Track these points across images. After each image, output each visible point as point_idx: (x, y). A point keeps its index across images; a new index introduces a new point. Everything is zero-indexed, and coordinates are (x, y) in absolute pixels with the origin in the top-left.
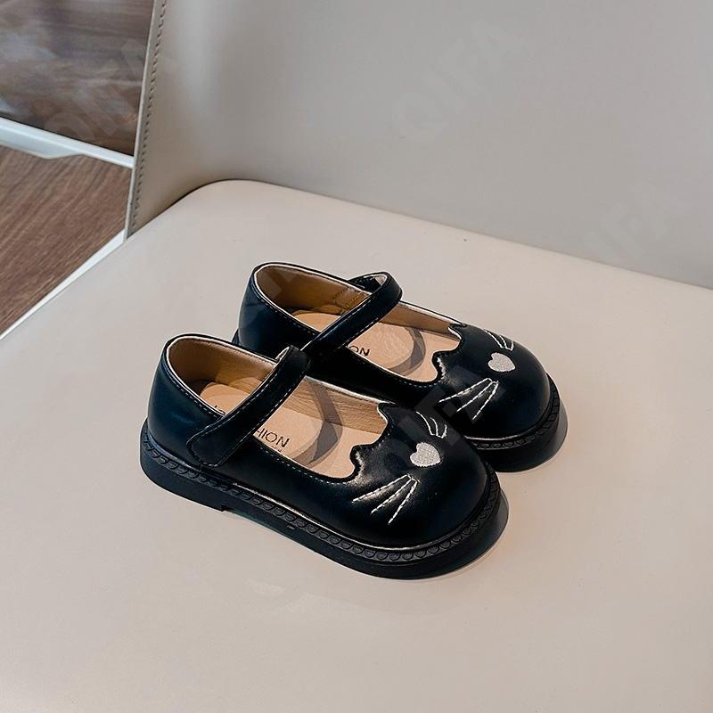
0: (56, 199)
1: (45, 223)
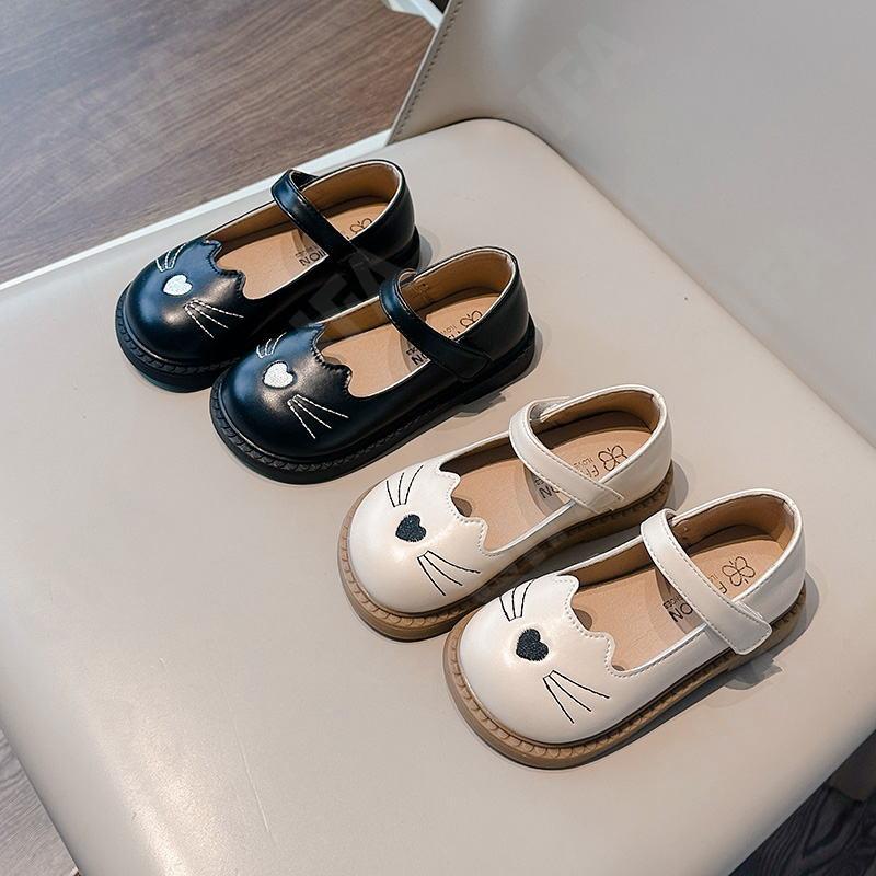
0: (373, 59)
1: (347, 83)
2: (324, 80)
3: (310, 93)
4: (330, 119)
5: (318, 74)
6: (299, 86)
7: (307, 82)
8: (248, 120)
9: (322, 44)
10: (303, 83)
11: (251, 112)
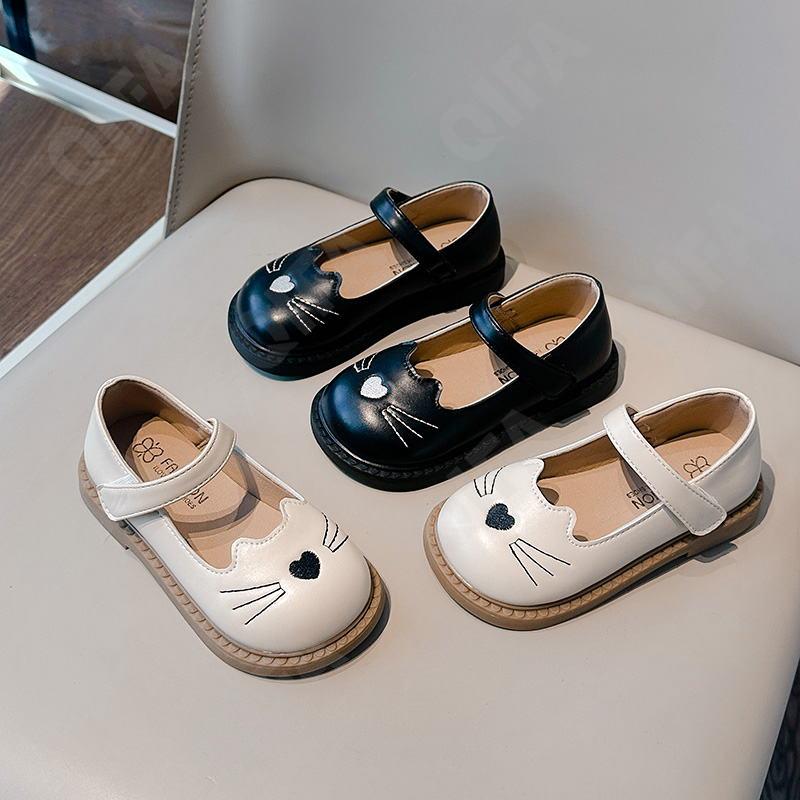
0: (104, 171)
1: (92, 199)
2: (68, 205)
3: (59, 221)
4: (90, 238)
5: (58, 202)
6: (46, 218)
7: (52, 211)
8: (12, 264)
9: (49, 174)
10: (49, 214)
11: (11, 257)
